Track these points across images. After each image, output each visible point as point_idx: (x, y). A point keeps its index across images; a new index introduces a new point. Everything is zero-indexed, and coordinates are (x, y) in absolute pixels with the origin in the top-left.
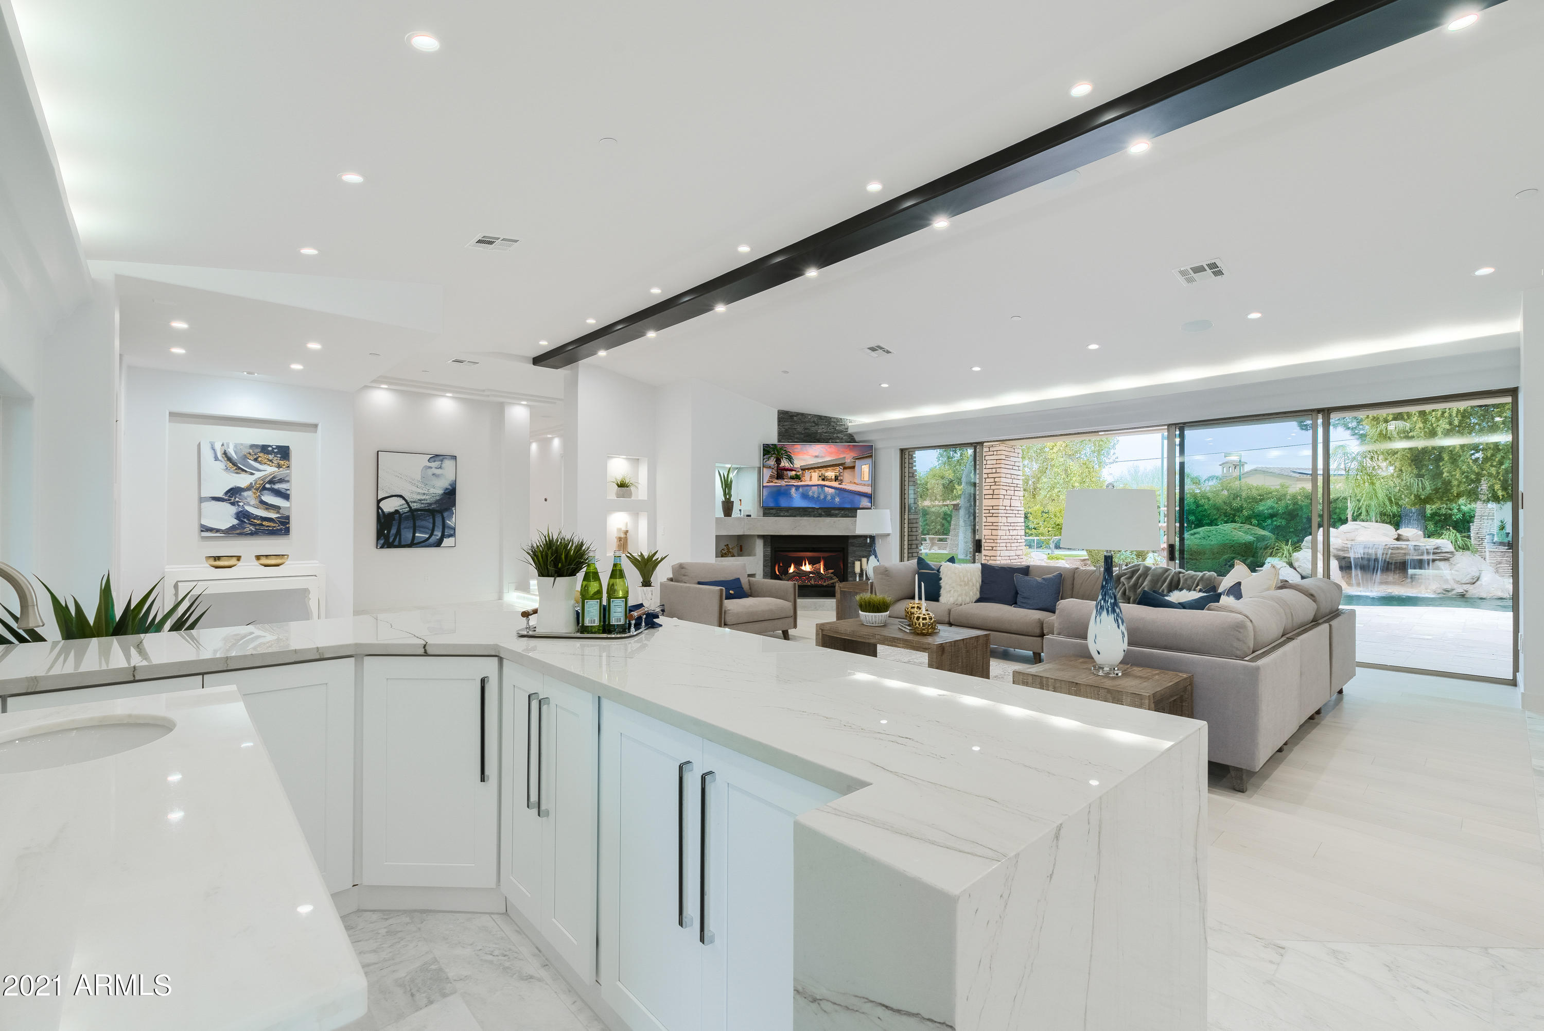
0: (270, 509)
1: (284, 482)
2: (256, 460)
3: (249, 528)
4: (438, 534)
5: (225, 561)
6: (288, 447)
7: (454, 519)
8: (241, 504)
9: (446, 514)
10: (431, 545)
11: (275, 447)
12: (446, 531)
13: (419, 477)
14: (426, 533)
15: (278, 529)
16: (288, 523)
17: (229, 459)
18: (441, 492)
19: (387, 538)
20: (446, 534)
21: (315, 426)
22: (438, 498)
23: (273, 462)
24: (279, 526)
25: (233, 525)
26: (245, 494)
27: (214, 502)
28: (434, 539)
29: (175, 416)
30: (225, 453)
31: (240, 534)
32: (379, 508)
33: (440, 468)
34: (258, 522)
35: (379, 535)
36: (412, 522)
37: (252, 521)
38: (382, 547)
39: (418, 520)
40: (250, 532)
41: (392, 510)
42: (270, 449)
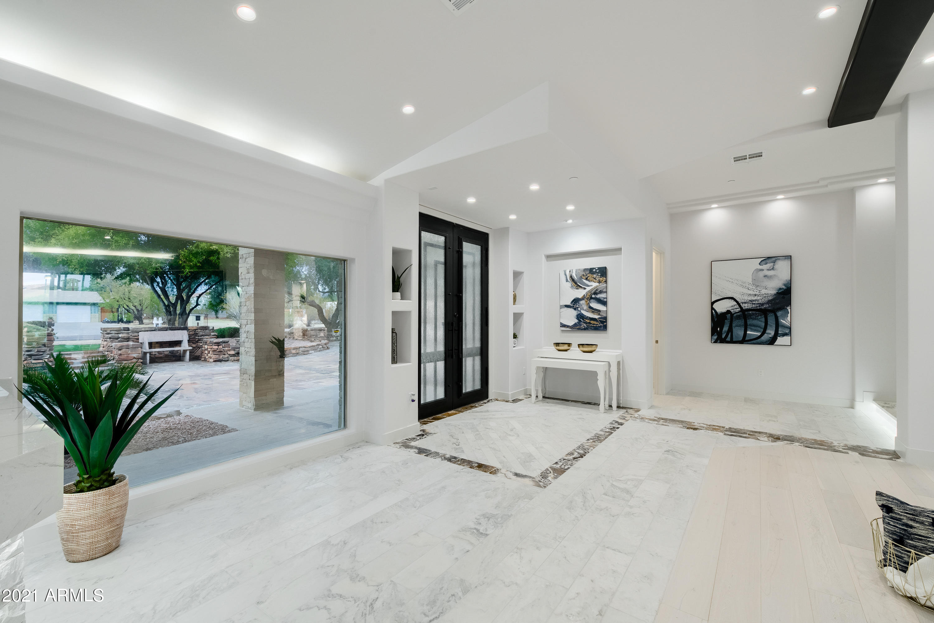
0: (595, 312)
1: (602, 293)
2: (586, 279)
3: (584, 325)
4: (771, 332)
5: (562, 346)
6: (606, 268)
7: (789, 318)
8: (579, 309)
9: (779, 314)
10: (763, 342)
11: (597, 269)
12: (780, 329)
13: (750, 280)
14: (757, 331)
15: (599, 326)
16: (606, 322)
17: (573, 280)
18: (774, 292)
19: (720, 334)
20: (780, 332)
21: (620, 250)
22: (770, 298)
23: (596, 280)
24: (600, 324)
25: (575, 323)
26: (582, 302)
27: (566, 309)
28: (765, 337)
29: (549, 257)
30: (571, 277)
31: (579, 329)
32: (712, 309)
33: (773, 269)
34: (588, 321)
35: (714, 331)
36: (743, 321)
37: (585, 321)
38: (716, 342)
39: (749, 319)
40: (584, 328)
41: (724, 310)
42: (594, 270)
